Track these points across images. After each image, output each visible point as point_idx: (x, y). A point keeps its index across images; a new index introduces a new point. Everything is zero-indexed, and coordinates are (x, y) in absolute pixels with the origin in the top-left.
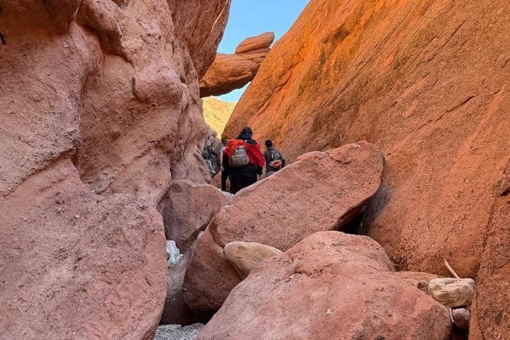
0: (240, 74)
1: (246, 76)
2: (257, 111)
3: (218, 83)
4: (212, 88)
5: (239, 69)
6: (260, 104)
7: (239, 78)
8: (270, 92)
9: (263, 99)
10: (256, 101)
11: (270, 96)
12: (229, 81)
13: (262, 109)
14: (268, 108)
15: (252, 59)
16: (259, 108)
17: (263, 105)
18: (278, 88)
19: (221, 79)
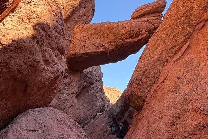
0: (137, 35)
1: (143, 36)
2: (173, 57)
3: (116, 46)
4: (111, 52)
5: (137, 30)
6: (176, 48)
7: (136, 39)
8: (190, 30)
9: (180, 42)
10: (169, 44)
11: (190, 36)
12: (127, 43)
13: (180, 54)
14: (189, 51)
15: (148, 21)
16: (175, 54)
17: (179, 49)
18: (201, 24)
19: (120, 41)
